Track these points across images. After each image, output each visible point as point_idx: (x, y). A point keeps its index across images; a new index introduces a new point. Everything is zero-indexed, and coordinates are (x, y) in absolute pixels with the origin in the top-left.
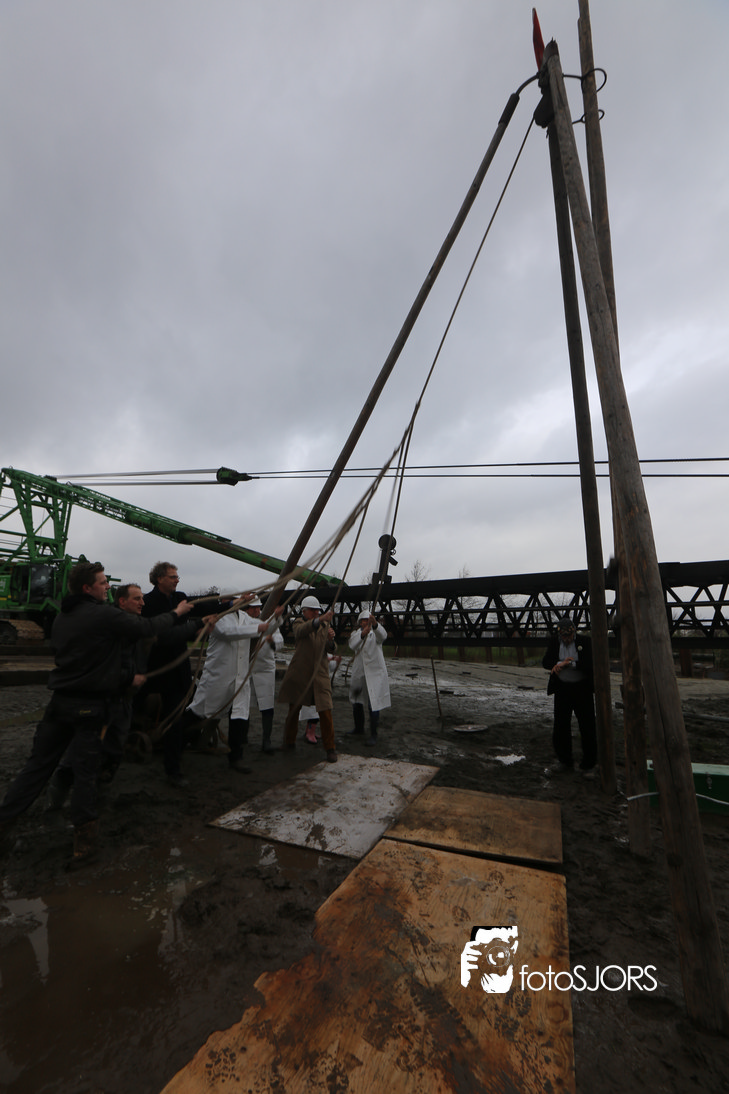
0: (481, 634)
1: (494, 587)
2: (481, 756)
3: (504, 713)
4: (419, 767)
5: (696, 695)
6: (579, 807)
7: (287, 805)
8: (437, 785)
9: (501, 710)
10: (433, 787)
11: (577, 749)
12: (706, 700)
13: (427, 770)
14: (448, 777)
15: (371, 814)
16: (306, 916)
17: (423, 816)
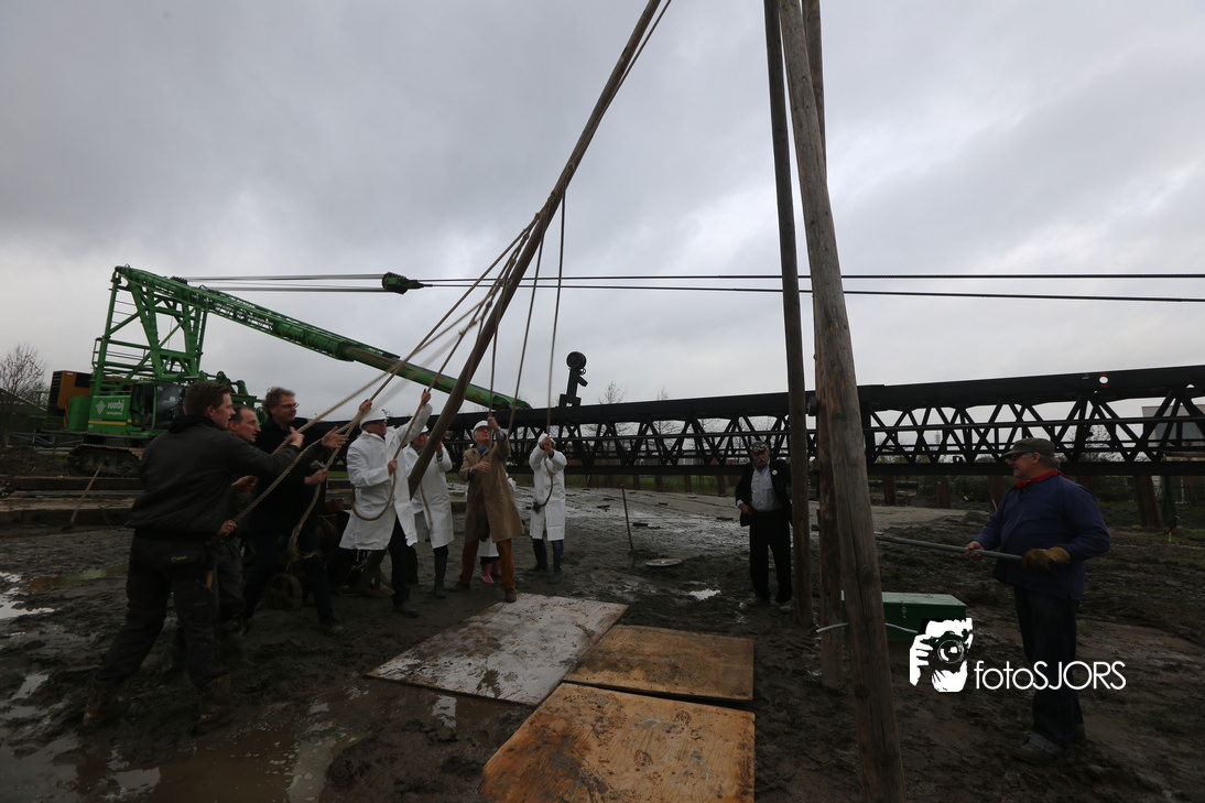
0: (677, 461)
1: (692, 410)
2: (673, 591)
3: (700, 546)
4: (606, 605)
5: (898, 524)
6: (772, 642)
7: (457, 651)
8: (625, 624)
9: (698, 543)
10: (620, 626)
11: (773, 582)
12: (908, 529)
13: (615, 608)
14: (638, 614)
15: (551, 656)
16: (473, 770)
17: (609, 657)
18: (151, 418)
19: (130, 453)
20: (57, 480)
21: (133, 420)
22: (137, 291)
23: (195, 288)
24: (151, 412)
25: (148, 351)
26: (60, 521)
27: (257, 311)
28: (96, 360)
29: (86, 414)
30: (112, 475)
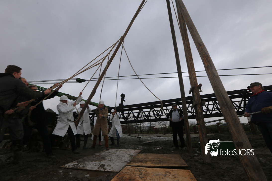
15: (121, 161)
17: (139, 160)
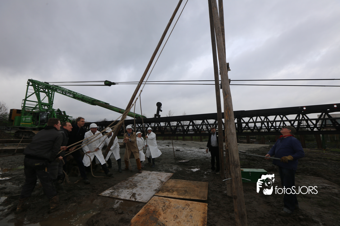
18: (38, 122)
19: (32, 132)
20: (11, 140)
21: (33, 122)
22: (35, 86)
23: (51, 85)
24: (38, 120)
25: (37, 103)
26: (12, 152)
27: (69, 91)
28: (23, 106)
29: (20, 121)
30: (27, 139)
